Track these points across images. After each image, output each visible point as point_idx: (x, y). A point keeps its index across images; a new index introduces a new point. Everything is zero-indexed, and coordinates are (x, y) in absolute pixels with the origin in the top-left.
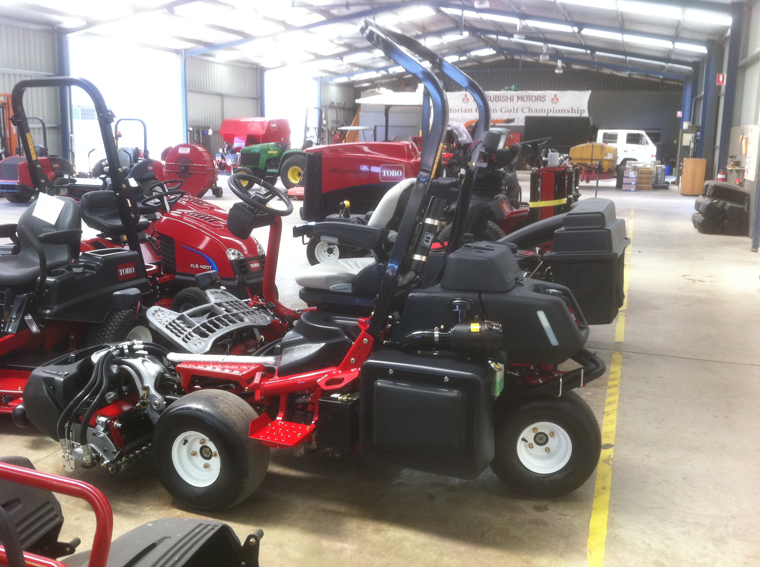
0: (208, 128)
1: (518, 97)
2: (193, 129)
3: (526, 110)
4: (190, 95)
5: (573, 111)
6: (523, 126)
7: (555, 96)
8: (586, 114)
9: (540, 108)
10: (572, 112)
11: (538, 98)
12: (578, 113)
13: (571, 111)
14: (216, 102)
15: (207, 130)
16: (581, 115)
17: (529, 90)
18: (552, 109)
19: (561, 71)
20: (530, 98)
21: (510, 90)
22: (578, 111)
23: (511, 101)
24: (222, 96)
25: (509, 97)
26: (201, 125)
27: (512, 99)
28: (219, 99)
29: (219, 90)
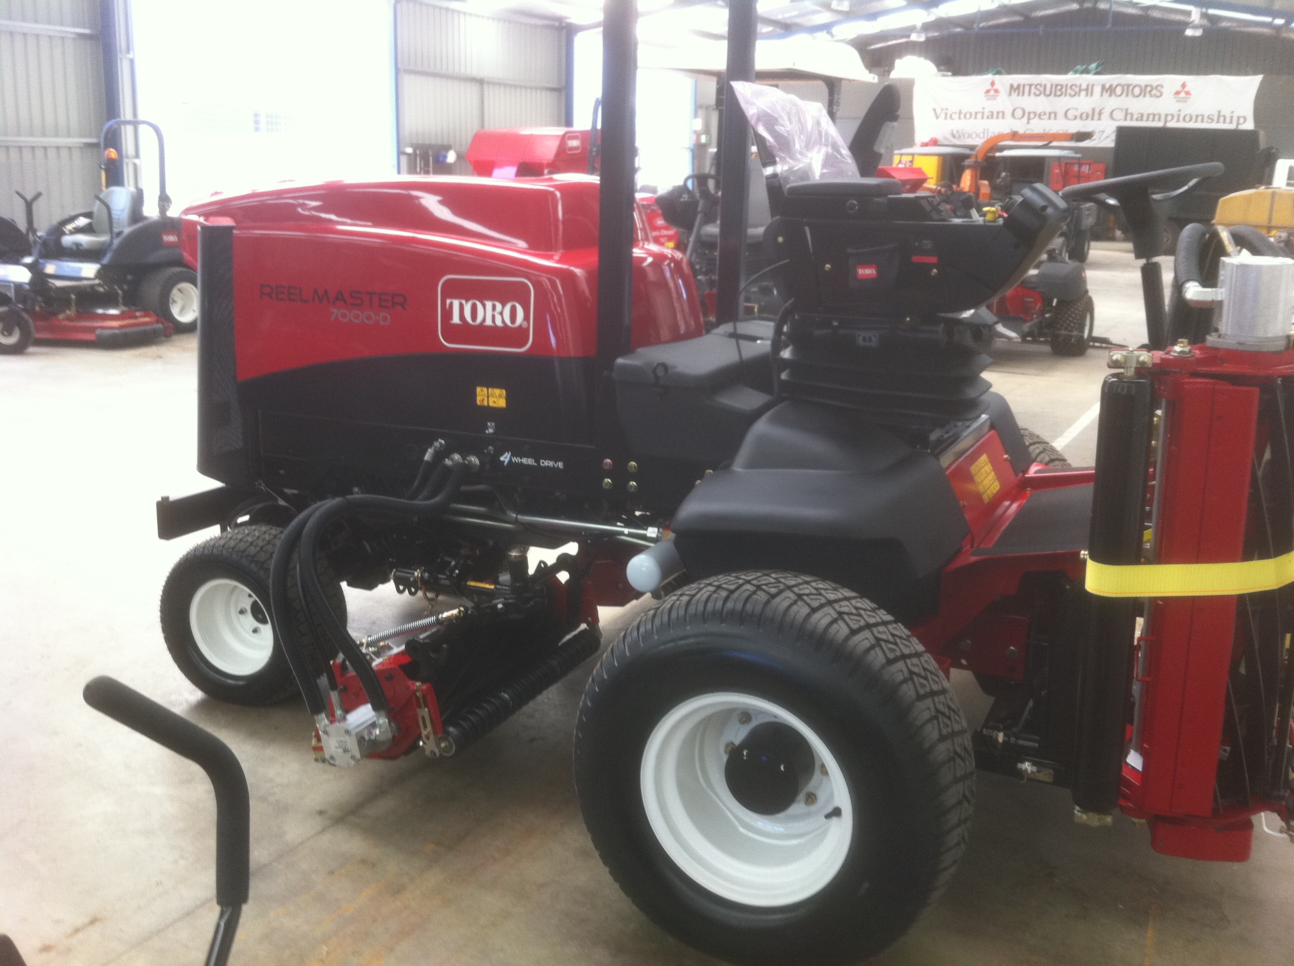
0: (448, 148)
1: (1103, 86)
2: (415, 151)
3: (1119, 115)
4: (408, 81)
5: (1222, 119)
6: (1111, 148)
7: (1184, 85)
8: (1249, 125)
9: (1150, 111)
10: (1218, 122)
11: (1145, 91)
12: (1231, 122)
13: (1216, 118)
14: (469, 94)
15: (444, 152)
16: (1237, 126)
17: (1127, 73)
18: (1176, 114)
19: (1198, 33)
20: (1128, 89)
21: (1086, 71)
22: (1232, 118)
23: (1087, 95)
24: (481, 82)
25: (1084, 87)
26: (433, 142)
27: (1089, 90)
28: (474, 89)
29: (475, 72)
